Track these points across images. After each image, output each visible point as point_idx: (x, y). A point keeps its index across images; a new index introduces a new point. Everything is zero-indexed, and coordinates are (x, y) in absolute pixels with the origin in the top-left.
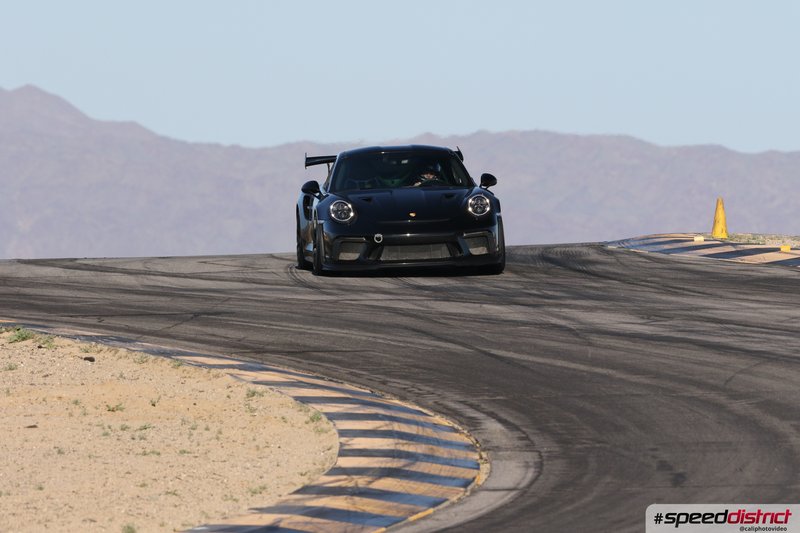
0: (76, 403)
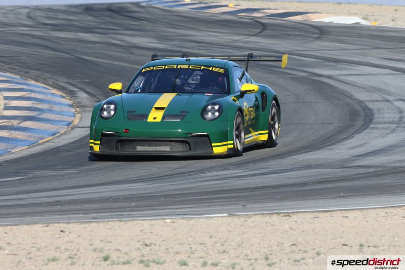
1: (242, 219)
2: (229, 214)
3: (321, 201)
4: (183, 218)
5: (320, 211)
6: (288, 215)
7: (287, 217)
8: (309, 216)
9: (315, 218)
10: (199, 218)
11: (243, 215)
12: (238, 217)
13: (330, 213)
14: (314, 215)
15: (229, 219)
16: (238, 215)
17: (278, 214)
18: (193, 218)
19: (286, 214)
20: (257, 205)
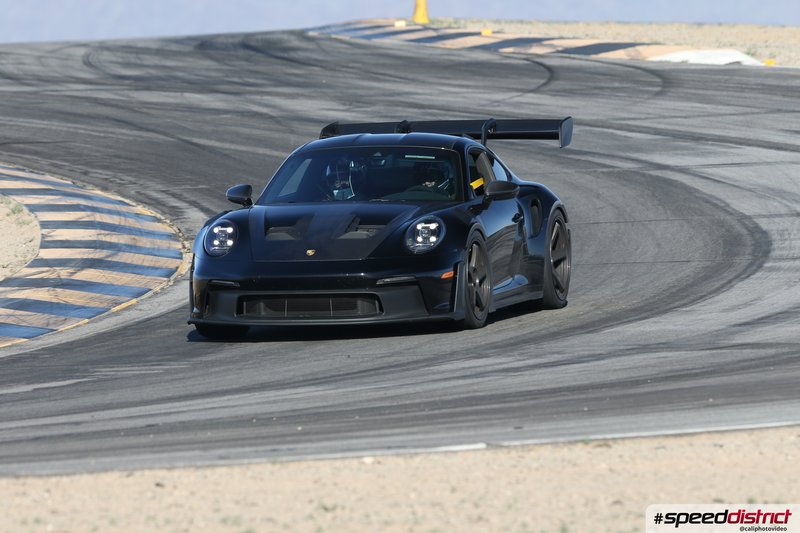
1: (514, 454)
2: (488, 445)
3: (669, 416)
4: (398, 455)
5: (667, 436)
6: (605, 443)
7: (604, 449)
8: (646, 445)
9: (657, 448)
10: (430, 453)
11: (515, 447)
12: (505, 450)
13: (688, 439)
14: (656, 443)
15: (489, 454)
16: (508, 447)
17: (585, 442)
18: (416, 454)
19: (602, 443)
20: (544, 426)
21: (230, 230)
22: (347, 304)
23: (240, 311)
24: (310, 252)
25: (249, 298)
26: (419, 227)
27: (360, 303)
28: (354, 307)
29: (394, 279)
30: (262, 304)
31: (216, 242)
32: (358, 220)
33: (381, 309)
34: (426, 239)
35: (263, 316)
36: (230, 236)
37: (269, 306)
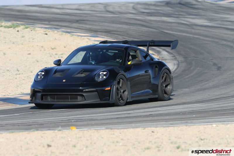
0: (42, 47)
21: (43, 73)
22: (75, 98)
23: (42, 99)
24: (64, 81)
25: (45, 95)
26: (101, 73)
27: (79, 97)
28: (77, 98)
29: (89, 90)
30: (49, 97)
31: (39, 77)
32: (83, 71)
33: (85, 100)
34: (102, 77)
35: (49, 100)
36: (43, 75)
37: (51, 98)
